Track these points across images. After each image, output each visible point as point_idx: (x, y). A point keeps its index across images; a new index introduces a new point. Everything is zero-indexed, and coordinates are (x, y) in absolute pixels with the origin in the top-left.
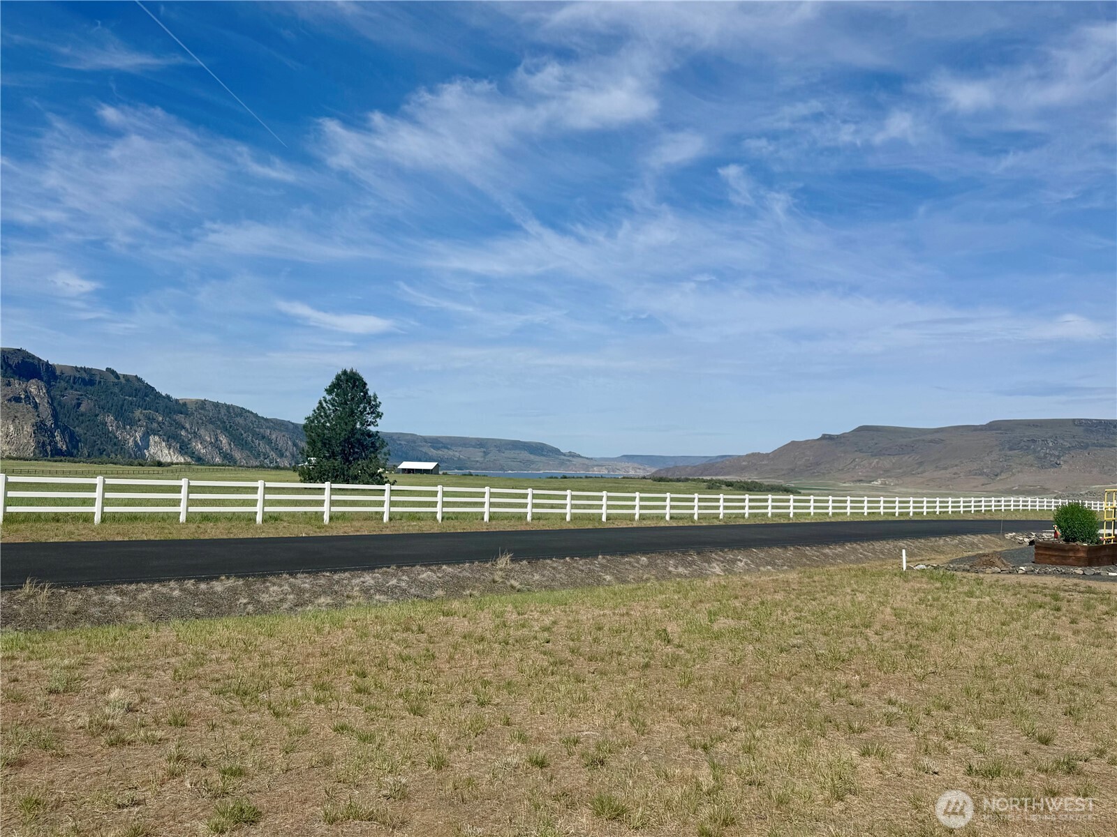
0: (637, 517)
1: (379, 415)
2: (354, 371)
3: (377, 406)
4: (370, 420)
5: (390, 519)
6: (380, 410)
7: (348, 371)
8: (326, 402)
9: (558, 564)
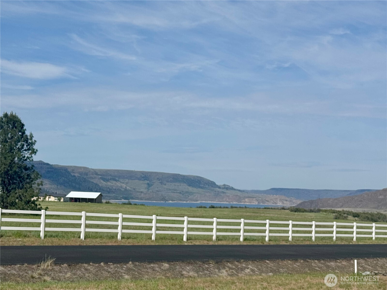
0: (214, 238)
1: (34, 152)
2: (14, 114)
3: (33, 144)
4: (26, 156)
6: (35, 147)
7: (9, 114)
9: (91, 267)
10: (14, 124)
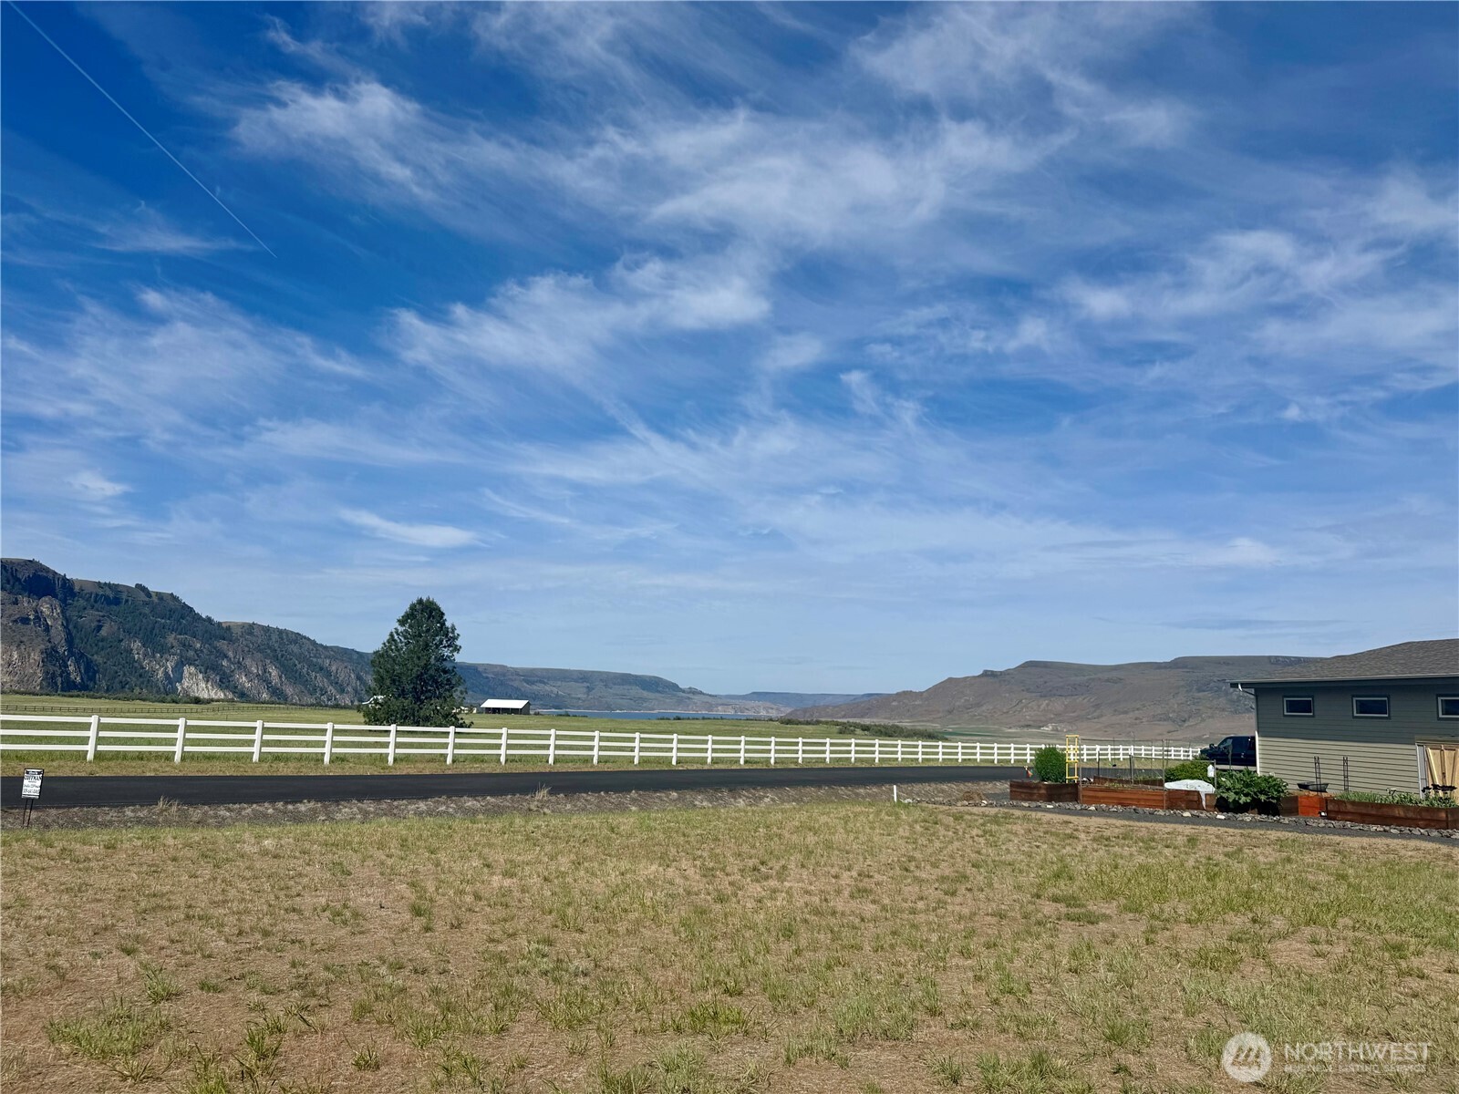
0: (709, 760)
1: (457, 649)
2: (431, 599)
3: (455, 638)
4: (447, 654)
5: (454, 761)
6: (458, 643)
7: (425, 599)
8: (398, 634)
9: (591, 797)
10: (431, 612)
